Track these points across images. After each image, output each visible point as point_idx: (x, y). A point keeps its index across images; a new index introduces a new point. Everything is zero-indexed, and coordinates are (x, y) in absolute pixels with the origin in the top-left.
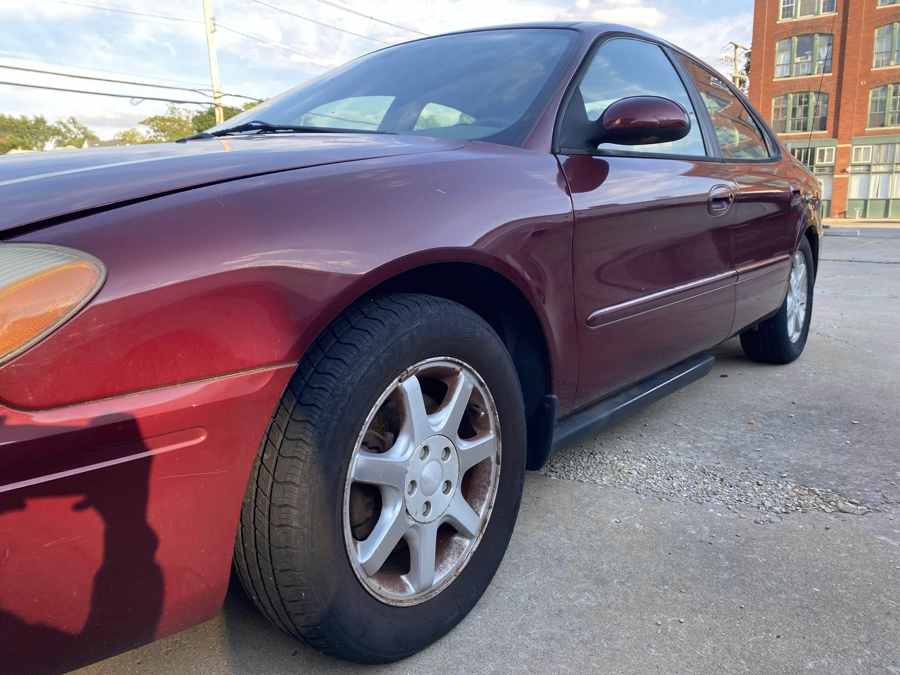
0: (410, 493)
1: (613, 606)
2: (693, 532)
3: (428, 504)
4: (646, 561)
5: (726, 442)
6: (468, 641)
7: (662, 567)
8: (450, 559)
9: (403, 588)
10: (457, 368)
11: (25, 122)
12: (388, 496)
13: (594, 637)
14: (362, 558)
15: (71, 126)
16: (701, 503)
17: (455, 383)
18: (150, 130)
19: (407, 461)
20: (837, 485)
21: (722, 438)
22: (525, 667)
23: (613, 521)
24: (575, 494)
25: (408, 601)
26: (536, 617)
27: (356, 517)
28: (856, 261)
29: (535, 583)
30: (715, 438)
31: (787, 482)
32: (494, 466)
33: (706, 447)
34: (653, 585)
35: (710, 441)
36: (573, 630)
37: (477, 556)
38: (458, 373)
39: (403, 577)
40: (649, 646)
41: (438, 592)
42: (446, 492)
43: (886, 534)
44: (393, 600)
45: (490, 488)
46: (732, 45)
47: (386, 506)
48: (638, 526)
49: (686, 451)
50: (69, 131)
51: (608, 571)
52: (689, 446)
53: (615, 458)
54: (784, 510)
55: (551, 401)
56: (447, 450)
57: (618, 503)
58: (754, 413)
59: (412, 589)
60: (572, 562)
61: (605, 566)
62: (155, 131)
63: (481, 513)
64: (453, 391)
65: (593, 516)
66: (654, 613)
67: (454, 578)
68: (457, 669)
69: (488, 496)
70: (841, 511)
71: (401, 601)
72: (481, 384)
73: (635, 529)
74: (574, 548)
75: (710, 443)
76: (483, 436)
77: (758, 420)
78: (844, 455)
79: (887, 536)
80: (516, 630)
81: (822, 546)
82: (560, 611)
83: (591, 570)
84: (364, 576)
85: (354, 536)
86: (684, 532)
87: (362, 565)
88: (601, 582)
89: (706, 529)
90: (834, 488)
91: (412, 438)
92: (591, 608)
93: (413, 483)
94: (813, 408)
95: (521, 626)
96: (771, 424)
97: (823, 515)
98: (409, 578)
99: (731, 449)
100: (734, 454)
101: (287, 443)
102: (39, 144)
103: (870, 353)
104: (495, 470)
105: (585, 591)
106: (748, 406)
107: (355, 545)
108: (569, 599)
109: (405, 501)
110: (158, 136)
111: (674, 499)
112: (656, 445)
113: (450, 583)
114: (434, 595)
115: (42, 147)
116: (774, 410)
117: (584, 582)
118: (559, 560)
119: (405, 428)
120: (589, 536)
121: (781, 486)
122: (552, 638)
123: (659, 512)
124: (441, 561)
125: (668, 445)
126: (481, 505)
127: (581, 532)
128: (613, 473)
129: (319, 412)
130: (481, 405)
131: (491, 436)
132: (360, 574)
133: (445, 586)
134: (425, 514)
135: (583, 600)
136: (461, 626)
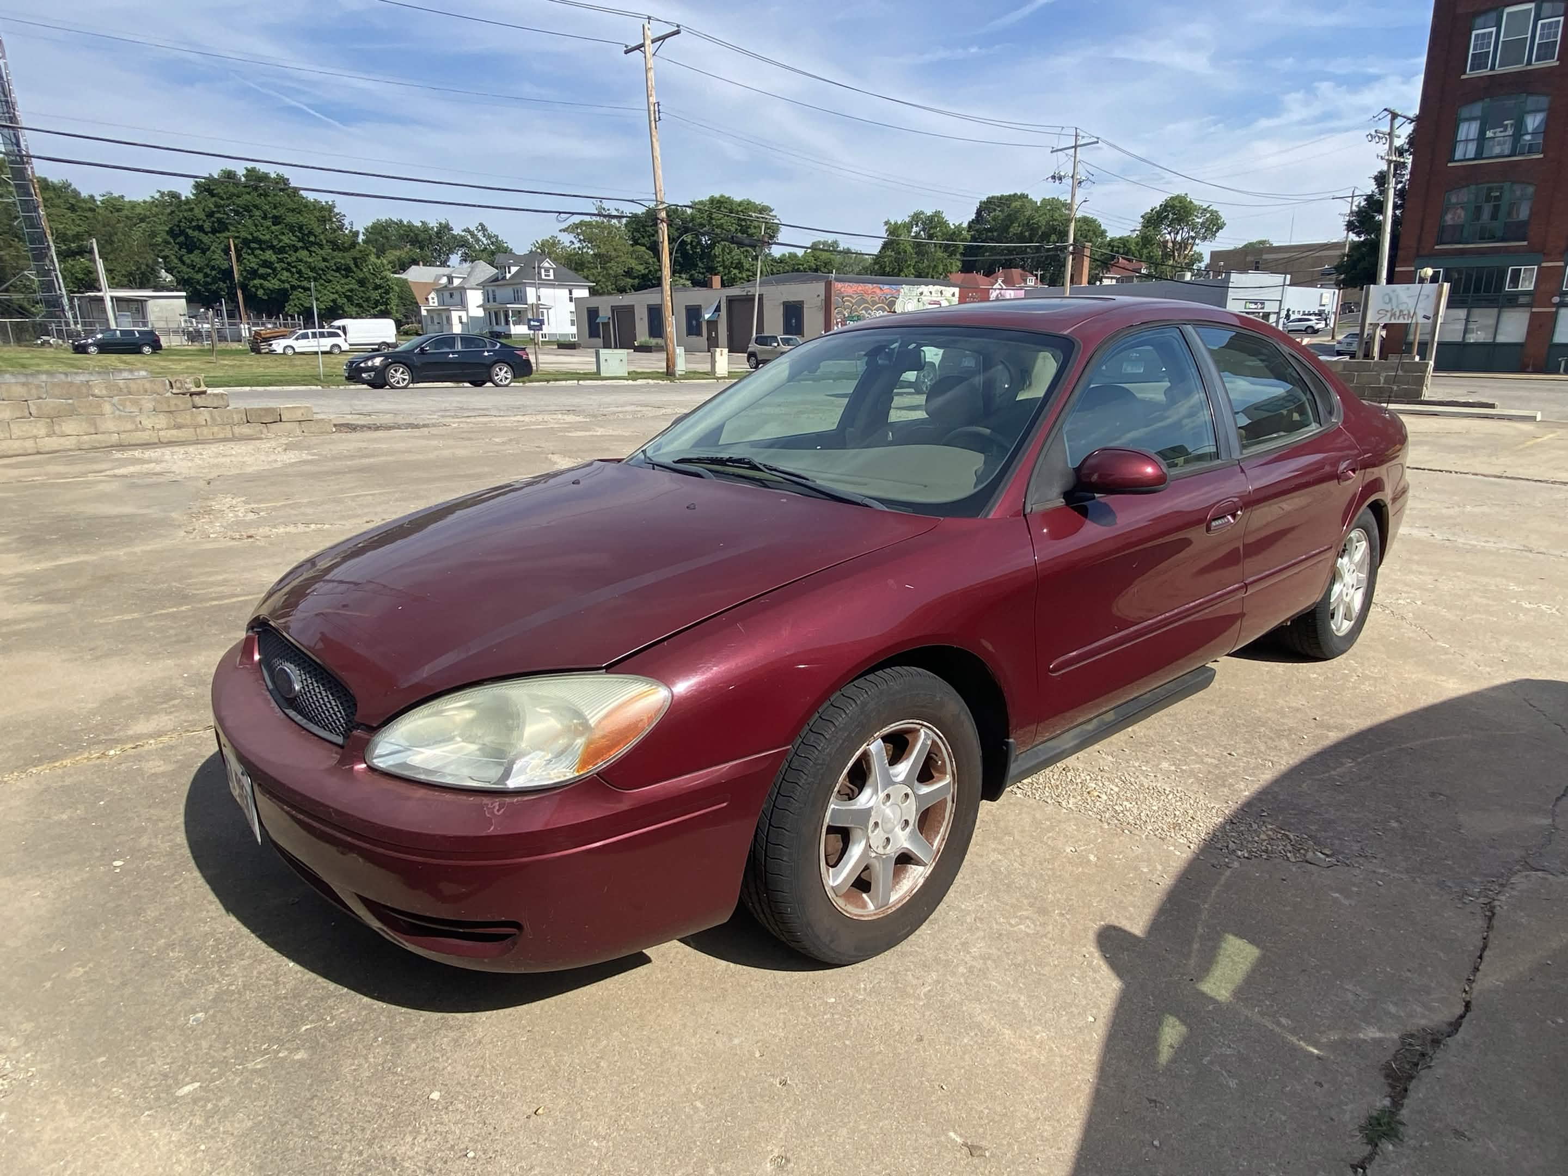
0: (873, 832)
1: (1050, 936)
2: (1145, 870)
3: (888, 840)
4: (1090, 895)
5: (1216, 766)
6: (916, 951)
7: (1104, 904)
8: (905, 881)
9: (864, 906)
10: (918, 727)
11: (425, 228)
12: (856, 834)
13: (1026, 962)
14: (834, 881)
15: (480, 235)
16: (1163, 839)
17: (916, 739)
18: (574, 240)
19: (872, 808)
20: (1317, 830)
21: (1213, 760)
22: (962, 980)
23: (1068, 850)
24: (1037, 815)
25: (868, 916)
26: (978, 938)
27: (829, 849)
28: (1507, 477)
29: (982, 906)
30: (1206, 760)
31: (1264, 822)
32: (949, 804)
33: (1192, 771)
34: (1091, 920)
35: (1199, 763)
36: (1009, 953)
37: (929, 881)
38: (919, 730)
39: (864, 895)
40: (1073, 975)
41: (894, 909)
42: (903, 829)
43: (1341, 891)
44: (856, 915)
45: (945, 824)
46: (1386, 113)
47: (854, 843)
48: (1092, 857)
49: (1167, 774)
50: (478, 240)
51: (1052, 902)
52: (1173, 768)
53: (1088, 777)
54: (1246, 855)
55: (1007, 744)
56: (907, 795)
57: (1078, 830)
58: (1262, 729)
59: (871, 906)
60: (1020, 888)
61: (1050, 896)
62: (580, 241)
63: (936, 844)
64: (914, 746)
65: (1049, 843)
66: (1085, 946)
67: (908, 898)
68: (906, 975)
69: (942, 830)
70: (1307, 862)
71: (862, 916)
72: (940, 738)
73: (1089, 861)
74: (1025, 874)
75: (1198, 766)
76: (940, 780)
77: (1264, 739)
78: (1342, 793)
79: (1341, 893)
80: (959, 947)
81: (1269, 898)
82: (1000, 935)
83: (1036, 899)
84: (834, 896)
85: (827, 863)
86: (1136, 869)
87: (832, 888)
88: (1043, 911)
89: (1159, 867)
90: (1313, 833)
91: (876, 791)
92: (1028, 935)
93: (876, 824)
94: (1336, 727)
95: (963, 944)
96: (1276, 746)
97: (1285, 863)
98: (869, 897)
99: (1218, 777)
100: (1220, 782)
101: (780, 798)
102: (443, 257)
103: (1443, 648)
104: (950, 807)
105: (1027, 918)
106: (1259, 719)
107: (828, 870)
108: (1012, 926)
109: (868, 838)
110: (583, 248)
111: (1137, 832)
112: (1137, 764)
113: (904, 901)
114: (890, 911)
115: (446, 262)
116: (1286, 727)
117: (1027, 910)
118: (1008, 886)
119: (871, 780)
120: (1041, 864)
121: (1255, 826)
122: (989, 958)
123: (1117, 845)
124: (898, 883)
125: (1150, 765)
126: (936, 837)
127: (1034, 860)
128: (1082, 795)
129: (805, 777)
130: (939, 755)
131: (948, 779)
132: (831, 894)
133: (900, 905)
134: (885, 847)
135: (1022, 927)
136: (912, 938)
